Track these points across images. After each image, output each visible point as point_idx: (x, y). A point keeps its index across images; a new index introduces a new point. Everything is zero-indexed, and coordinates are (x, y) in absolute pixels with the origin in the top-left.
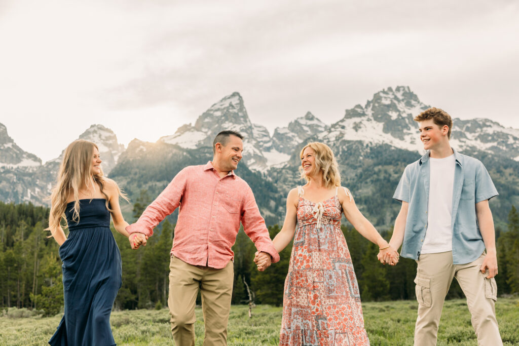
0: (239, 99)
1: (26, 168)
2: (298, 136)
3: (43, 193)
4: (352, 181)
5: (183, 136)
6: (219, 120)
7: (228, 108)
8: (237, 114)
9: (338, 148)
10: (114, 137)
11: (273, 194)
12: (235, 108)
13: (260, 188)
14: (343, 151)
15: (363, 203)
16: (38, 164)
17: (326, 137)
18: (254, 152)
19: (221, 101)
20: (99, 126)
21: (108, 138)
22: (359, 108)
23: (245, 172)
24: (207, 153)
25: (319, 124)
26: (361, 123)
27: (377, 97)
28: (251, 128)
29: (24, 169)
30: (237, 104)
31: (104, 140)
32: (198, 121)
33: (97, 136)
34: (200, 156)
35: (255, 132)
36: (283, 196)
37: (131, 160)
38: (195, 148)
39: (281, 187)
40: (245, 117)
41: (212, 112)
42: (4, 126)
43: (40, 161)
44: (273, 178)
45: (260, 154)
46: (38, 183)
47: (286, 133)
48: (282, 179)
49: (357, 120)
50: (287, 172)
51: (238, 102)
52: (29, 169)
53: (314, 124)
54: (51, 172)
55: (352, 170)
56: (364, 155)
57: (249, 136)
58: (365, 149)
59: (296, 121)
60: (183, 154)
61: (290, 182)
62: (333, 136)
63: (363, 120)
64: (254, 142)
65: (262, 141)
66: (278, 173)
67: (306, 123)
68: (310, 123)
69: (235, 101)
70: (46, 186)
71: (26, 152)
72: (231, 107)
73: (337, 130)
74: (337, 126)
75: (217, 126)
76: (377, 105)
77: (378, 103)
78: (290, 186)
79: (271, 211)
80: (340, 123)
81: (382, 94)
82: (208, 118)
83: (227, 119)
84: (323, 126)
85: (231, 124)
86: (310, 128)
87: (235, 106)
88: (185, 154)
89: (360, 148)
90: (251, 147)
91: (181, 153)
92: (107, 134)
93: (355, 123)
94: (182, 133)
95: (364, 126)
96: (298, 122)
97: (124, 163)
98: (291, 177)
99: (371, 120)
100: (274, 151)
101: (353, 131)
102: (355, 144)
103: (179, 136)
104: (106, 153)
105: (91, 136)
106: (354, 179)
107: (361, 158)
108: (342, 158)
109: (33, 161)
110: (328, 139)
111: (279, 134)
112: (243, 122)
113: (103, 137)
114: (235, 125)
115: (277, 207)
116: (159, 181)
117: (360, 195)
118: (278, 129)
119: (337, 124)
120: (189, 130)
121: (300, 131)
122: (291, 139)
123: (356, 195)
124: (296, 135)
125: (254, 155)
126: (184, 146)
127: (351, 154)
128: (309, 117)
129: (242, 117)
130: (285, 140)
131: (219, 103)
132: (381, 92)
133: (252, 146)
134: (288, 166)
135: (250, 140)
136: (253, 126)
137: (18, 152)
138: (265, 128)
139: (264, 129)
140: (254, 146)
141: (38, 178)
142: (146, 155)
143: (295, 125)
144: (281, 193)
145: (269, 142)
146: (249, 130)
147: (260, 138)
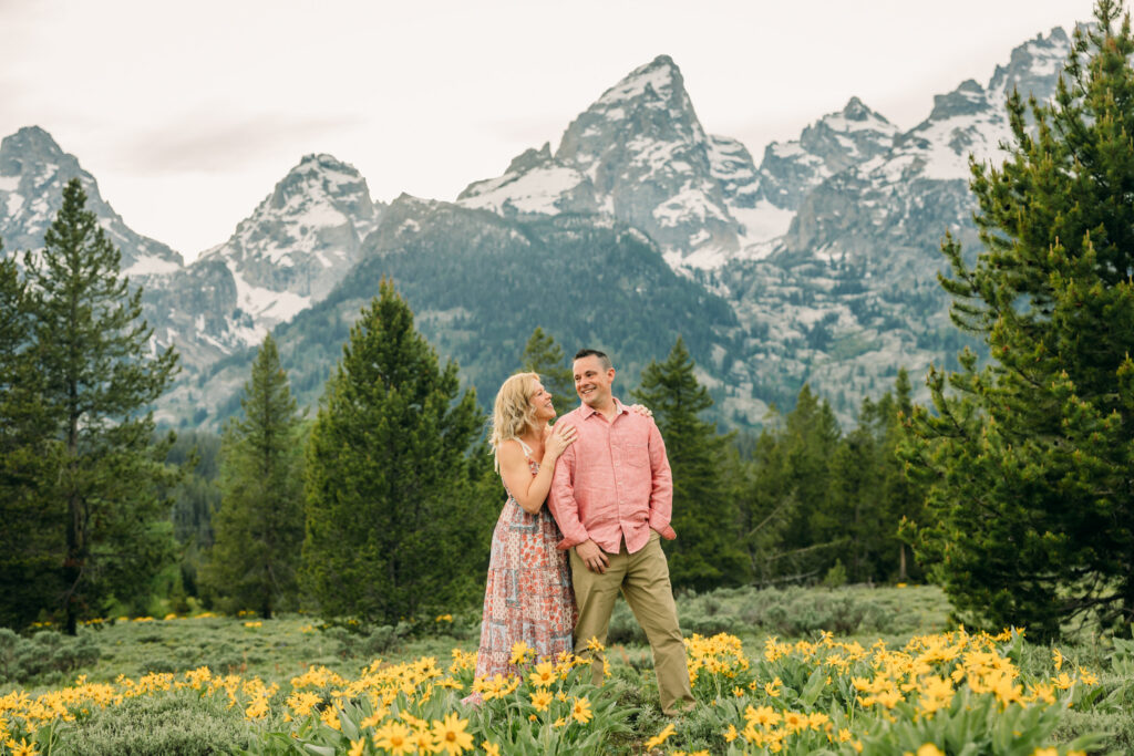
0: (671, 74)
1: (145, 278)
2: (826, 162)
3: (186, 340)
4: (927, 287)
5: (523, 180)
6: (619, 130)
7: (641, 99)
8: (666, 112)
9: (901, 202)
10: (362, 186)
11: (725, 328)
12: (659, 99)
13: (689, 315)
14: (915, 211)
15: (942, 345)
16: (172, 267)
17: (879, 173)
18: (708, 212)
19: (626, 80)
20: (322, 159)
21: (345, 189)
22: (969, 90)
23: (658, 275)
24: (571, 228)
25: (881, 130)
26: (973, 128)
27: (1021, 57)
28: (702, 146)
29: (140, 282)
30: (665, 87)
31: (335, 195)
32: (567, 136)
33: (317, 184)
34: (551, 238)
35: (715, 155)
36: (749, 332)
37: (383, 255)
38: (553, 211)
39: (747, 310)
40: (688, 118)
41: (602, 112)
42: (90, 176)
43: (178, 259)
44: (733, 286)
45: (722, 217)
46: (171, 316)
47: (796, 157)
48: (753, 288)
49: (963, 122)
50: (768, 270)
51: (668, 81)
52: (153, 282)
53: (866, 131)
54: (203, 289)
55: (931, 260)
56: (965, 220)
57: (694, 170)
58: (968, 203)
59: (821, 124)
60: (508, 234)
62: (894, 169)
63: (979, 122)
64: (707, 186)
65: (732, 181)
66: (746, 273)
67: (848, 127)
68: (856, 126)
69: (660, 79)
70: (194, 321)
71: (146, 239)
72: (648, 98)
73: (909, 151)
74: (910, 142)
75: (613, 147)
76: (1018, 78)
77: (1023, 73)
78: (768, 308)
79: (712, 373)
80: (918, 134)
81: (1033, 50)
82: (594, 125)
83: (638, 129)
84: (890, 132)
85: (649, 141)
86: (856, 142)
87: (658, 91)
88: (514, 234)
89: (957, 200)
90: (698, 200)
91: (503, 233)
92: (344, 179)
93: (957, 131)
94: (523, 173)
95: (980, 138)
96: (826, 126)
97: (366, 264)
98: (775, 284)
99: (1001, 120)
100: (764, 204)
101: (951, 152)
102: (945, 190)
103: (515, 180)
104: (340, 227)
105: (304, 185)
106: (931, 284)
107: (956, 227)
108: (908, 231)
109: (161, 261)
110: (884, 177)
111: (777, 158)
112: (681, 134)
113: (333, 188)
114: (660, 143)
115: (728, 363)
116: (444, 308)
117: (936, 326)
118: (774, 147)
119: (909, 135)
120: (539, 164)
121: (831, 151)
122: (807, 171)
123: (928, 327)
124: (821, 160)
125: (707, 219)
126: (525, 206)
127: (932, 218)
128: (856, 110)
129: (678, 120)
130: (792, 174)
131: (620, 85)
132: (1032, 41)
133: (702, 197)
134: (784, 248)
135: (697, 182)
136: (710, 143)
137: (126, 240)
138: (742, 145)
139: (739, 149)
140: (709, 197)
141: (172, 305)
142: (419, 241)
143: (819, 135)
144: (747, 327)
145: (751, 180)
146: (697, 154)
147: (727, 173)
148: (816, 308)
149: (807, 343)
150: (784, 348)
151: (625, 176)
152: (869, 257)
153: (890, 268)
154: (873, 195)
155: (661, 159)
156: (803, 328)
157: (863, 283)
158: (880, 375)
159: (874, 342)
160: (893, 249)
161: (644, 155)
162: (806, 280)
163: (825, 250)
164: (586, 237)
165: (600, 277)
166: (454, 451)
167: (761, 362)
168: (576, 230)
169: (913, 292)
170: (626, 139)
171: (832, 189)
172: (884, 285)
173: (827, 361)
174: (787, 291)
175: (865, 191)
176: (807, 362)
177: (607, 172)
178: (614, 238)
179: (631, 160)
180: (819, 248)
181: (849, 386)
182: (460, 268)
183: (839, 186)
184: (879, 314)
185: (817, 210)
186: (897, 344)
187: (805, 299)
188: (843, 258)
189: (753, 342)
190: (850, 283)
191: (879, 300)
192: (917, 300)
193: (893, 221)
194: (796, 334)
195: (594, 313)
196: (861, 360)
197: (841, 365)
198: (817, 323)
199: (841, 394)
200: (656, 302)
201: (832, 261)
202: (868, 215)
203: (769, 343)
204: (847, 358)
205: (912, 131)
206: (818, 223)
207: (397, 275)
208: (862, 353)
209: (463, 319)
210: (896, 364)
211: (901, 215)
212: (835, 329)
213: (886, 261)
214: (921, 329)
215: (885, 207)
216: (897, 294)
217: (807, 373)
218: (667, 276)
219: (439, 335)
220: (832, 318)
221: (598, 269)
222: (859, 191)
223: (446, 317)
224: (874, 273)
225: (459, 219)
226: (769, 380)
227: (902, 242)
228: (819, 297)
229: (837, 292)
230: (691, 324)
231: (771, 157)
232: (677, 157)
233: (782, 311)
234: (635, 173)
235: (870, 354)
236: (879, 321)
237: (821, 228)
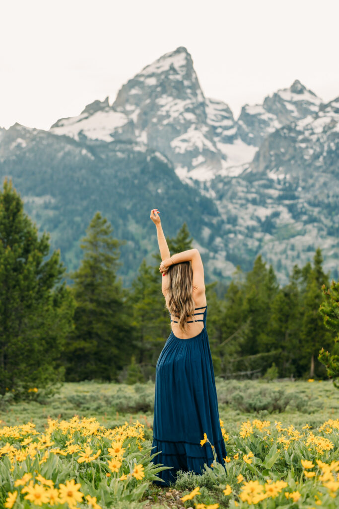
0: (186, 59)
2: (278, 119)
5: (92, 119)
6: (152, 91)
7: (166, 73)
8: (182, 83)
9: (322, 146)
11: (211, 217)
12: (178, 74)
13: (190, 208)
14: (330, 152)
17: (309, 127)
18: (204, 145)
19: (158, 61)
24: (120, 151)
25: (312, 100)
28: (203, 105)
30: (182, 66)
32: (120, 93)
34: (107, 155)
35: (210, 111)
36: (226, 220)
38: (109, 139)
39: (225, 207)
40: (195, 86)
41: (142, 79)
44: (217, 192)
45: (213, 149)
47: (260, 114)
48: (229, 194)
50: (239, 183)
51: (184, 62)
53: (303, 101)
57: (197, 119)
59: (276, 95)
60: (80, 152)
61: (240, 199)
62: (319, 125)
64: (205, 129)
65: (220, 127)
67: (292, 98)
68: (297, 97)
69: (179, 61)
72: (171, 72)
73: (328, 114)
74: (329, 109)
75: (148, 101)
78: (238, 206)
80: (334, 104)
82: (137, 87)
83: (164, 91)
84: (318, 102)
85: (170, 99)
86: (297, 107)
87: (178, 69)
88: (84, 152)
90: (199, 138)
91: (77, 150)
94: (92, 114)
96: (279, 97)
98: (243, 192)
100: (239, 142)
103: (86, 118)
108: (325, 163)
110: (312, 129)
111: (248, 115)
112: (190, 96)
114: (178, 101)
116: (39, 195)
118: (247, 108)
119: (329, 105)
121: (281, 112)
122: (266, 123)
123: (334, 222)
124: (274, 117)
125: (204, 150)
126: (92, 135)
128: (297, 88)
129: (189, 87)
130: (257, 124)
131: (154, 63)
133: (202, 136)
134: (249, 170)
135: (199, 126)
136: (207, 102)
138: (227, 105)
139: (225, 107)
140: (205, 136)
142: (25, 153)
143: (274, 101)
144: (224, 217)
145: (231, 127)
146: (200, 109)
147: (217, 121)
148: (267, 208)
149: (260, 229)
150: (246, 231)
151: (155, 120)
152: (301, 178)
153: (313, 185)
154: (305, 140)
155: (177, 111)
156: (258, 219)
157: (296, 194)
158: (304, 251)
159: (301, 231)
160: (316, 174)
161: (166, 108)
162: (262, 191)
163: (274, 173)
164: (129, 156)
165: (136, 182)
166: (44, 288)
167: (232, 239)
168: (123, 151)
169: (326, 201)
170: (157, 97)
171: (280, 135)
172: (309, 196)
173: (272, 241)
174: (251, 196)
175: (300, 137)
176: (260, 240)
177: (144, 117)
178: (146, 158)
179: (158, 110)
180: (271, 170)
181: (284, 256)
182: (49, 171)
183: (285, 133)
184: (305, 213)
185: (271, 147)
186: (315, 232)
187: (260, 202)
188: (285, 178)
189: (228, 227)
190: (288, 193)
191: (306, 205)
192: (328, 206)
193: (316, 157)
194: (253, 223)
195: (131, 204)
196: (292, 241)
197: (280, 243)
198: (267, 217)
199: (279, 261)
200: (170, 199)
201: (278, 179)
202: (301, 152)
203: (238, 228)
204: (284, 239)
205: (331, 102)
206: (271, 156)
207: (10, 173)
208: (293, 236)
209: (50, 203)
210: (313, 244)
211: (321, 153)
212: (278, 221)
213: (311, 181)
214: (330, 224)
215: (312, 148)
216: (316, 202)
217: (260, 247)
218: (177, 184)
219: (34, 212)
220: (276, 215)
221: (135, 176)
222: (297, 138)
223: (39, 201)
224: (303, 188)
225: (50, 140)
226: (236, 251)
227: (321, 170)
228: (269, 201)
229: (280, 198)
230: (190, 214)
231: (244, 114)
232: (187, 110)
233: (247, 208)
234: (161, 118)
235: (298, 238)
236: (305, 218)
237: (273, 158)
